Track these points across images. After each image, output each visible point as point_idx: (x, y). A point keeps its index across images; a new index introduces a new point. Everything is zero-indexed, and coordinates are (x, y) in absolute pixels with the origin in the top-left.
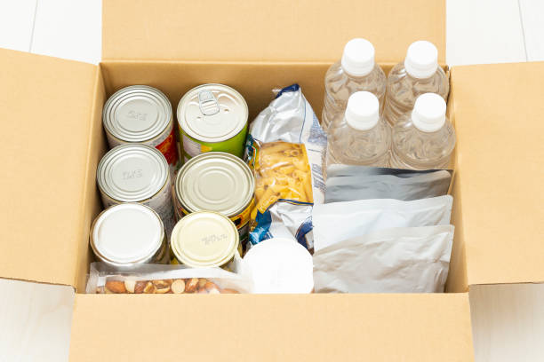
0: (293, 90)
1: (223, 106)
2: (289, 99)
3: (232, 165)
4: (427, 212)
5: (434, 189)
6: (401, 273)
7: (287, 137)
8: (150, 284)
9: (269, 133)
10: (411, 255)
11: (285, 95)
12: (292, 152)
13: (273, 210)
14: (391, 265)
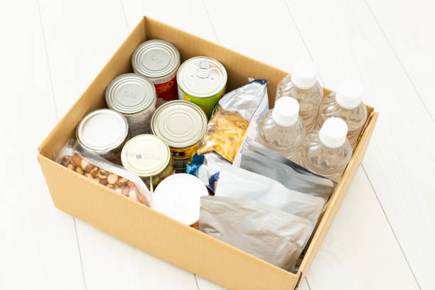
0: (262, 83)
1: (212, 75)
2: (256, 88)
3: (198, 116)
4: (302, 204)
5: (319, 190)
6: (265, 238)
7: (243, 112)
8: (96, 169)
9: (231, 105)
10: (274, 229)
11: (254, 84)
12: (241, 124)
13: (207, 156)
14: (258, 229)
